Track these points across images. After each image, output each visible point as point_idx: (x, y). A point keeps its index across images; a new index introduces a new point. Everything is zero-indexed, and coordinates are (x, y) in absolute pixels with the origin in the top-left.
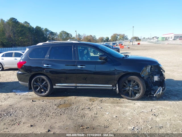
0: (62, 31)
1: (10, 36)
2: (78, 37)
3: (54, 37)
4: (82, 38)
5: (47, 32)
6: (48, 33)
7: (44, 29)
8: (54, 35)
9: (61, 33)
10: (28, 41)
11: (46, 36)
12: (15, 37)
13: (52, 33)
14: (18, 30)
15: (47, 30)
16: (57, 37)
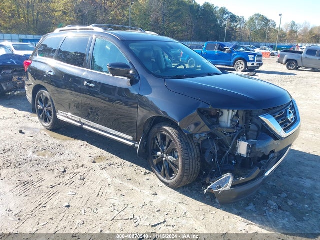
0: (256, 15)
1: (158, 20)
2: (289, 29)
3: (237, 26)
4: (299, 31)
5: (223, 15)
6: (225, 17)
7: (219, 9)
8: (237, 22)
9: (252, 19)
10: (185, 32)
11: (222, 22)
12: (164, 22)
13: (233, 18)
14: (172, 10)
15: (224, 11)
16: (242, 27)
